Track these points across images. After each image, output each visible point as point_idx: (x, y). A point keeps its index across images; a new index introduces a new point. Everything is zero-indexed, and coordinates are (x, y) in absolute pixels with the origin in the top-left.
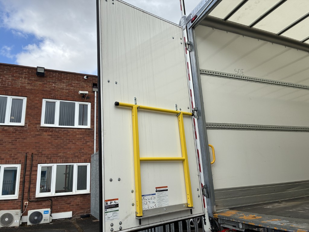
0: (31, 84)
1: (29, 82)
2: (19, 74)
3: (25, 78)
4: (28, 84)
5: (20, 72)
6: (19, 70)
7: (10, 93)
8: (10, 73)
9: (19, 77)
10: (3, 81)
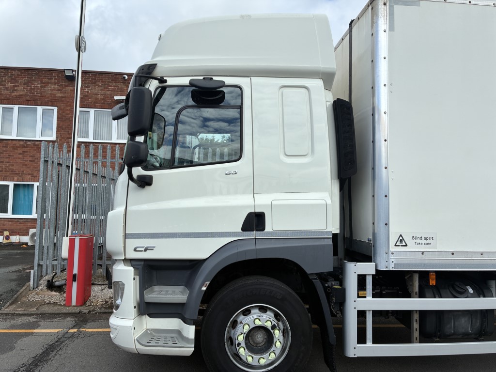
0: (61, 90)
1: (59, 88)
2: (48, 79)
3: (55, 83)
4: (58, 90)
5: (49, 76)
6: (48, 74)
7: (39, 102)
8: (39, 78)
9: (48, 83)
10: (31, 89)
